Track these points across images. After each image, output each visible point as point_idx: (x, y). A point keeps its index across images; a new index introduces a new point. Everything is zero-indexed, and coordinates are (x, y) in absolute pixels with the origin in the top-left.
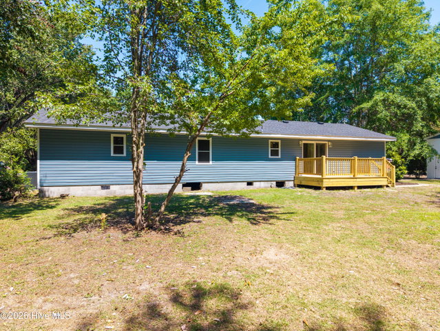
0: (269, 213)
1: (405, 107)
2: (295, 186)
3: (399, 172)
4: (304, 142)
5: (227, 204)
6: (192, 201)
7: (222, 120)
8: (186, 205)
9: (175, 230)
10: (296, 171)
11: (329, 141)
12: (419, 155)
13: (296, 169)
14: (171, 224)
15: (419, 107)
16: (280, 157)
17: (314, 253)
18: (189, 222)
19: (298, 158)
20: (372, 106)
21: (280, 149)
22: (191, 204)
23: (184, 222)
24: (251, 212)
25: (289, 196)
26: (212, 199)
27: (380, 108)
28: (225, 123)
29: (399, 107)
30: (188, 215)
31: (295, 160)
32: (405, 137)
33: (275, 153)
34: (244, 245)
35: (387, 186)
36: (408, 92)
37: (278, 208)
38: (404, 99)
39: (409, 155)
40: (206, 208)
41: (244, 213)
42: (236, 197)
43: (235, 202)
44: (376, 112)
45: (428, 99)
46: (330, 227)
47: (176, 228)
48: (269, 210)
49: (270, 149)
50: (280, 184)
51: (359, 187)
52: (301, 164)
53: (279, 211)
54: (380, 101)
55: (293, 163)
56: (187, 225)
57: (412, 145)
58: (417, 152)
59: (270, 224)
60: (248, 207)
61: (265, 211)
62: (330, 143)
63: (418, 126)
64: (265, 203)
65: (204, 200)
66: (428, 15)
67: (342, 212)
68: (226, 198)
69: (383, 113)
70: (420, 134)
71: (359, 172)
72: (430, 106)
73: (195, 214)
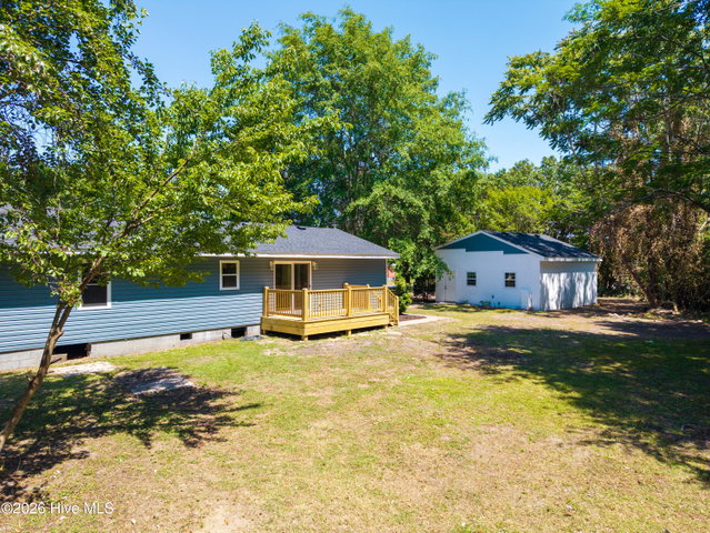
0: (219, 408)
1: (411, 205)
2: (262, 333)
3: (404, 302)
4: (276, 262)
5: (142, 396)
6: (69, 393)
7: (129, 269)
8: (55, 407)
9: (30, 490)
10: (263, 309)
11: (313, 260)
12: (428, 271)
13: (264, 306)
14: (20, 473)
15: (426, 207)
16: (238, 287)
17: (288, 504)
18: (60, 459)
19: (267, 288)
20: (370, 205)
21: (238, 275)
22: (67, 402)
23: (49, 462)
24: (186, 411)
25: (251, 360)
26: (111, 383)
27: (381, 207)
28: (135, 274)
29: (403, 206)
30: (59, 437)
31: (263, 291)
32: (411, 248)
33: (230, 281)
34: (172, 507)
35: (390, 325)
36: (414, 186)
37: (234, 394)
38: (410, 195)
39: (415, 272)
40: (98, 410)
41: (175, 416)
42: (159, 372)
43: (158, 388)
44: (376, 213)
45: (436, 199)
46: (312, 431)
47: (31, 484)
48: (219, 402)
49: (221, 275)
50: (239, 332)
51: (354, 331)
52: (273, 297)
53: (237, 401)
54: (381, 197)
55: (259, 296)
56: (57, 470)
57: (418, 257)
58: (424, 267)
59: (219, 440)
60: (181, 399)
61: (212, 404)
62: (314, 264)
63: (426, 232)
64: (212, 385)
65: (95, 389)
66: (435, 83)
67: (330, 392)
68: (141, 379)
69: (385, 213)
70: (427, 242)
71: (354, 306)
72: (438, 205)
73: (75, 431)
